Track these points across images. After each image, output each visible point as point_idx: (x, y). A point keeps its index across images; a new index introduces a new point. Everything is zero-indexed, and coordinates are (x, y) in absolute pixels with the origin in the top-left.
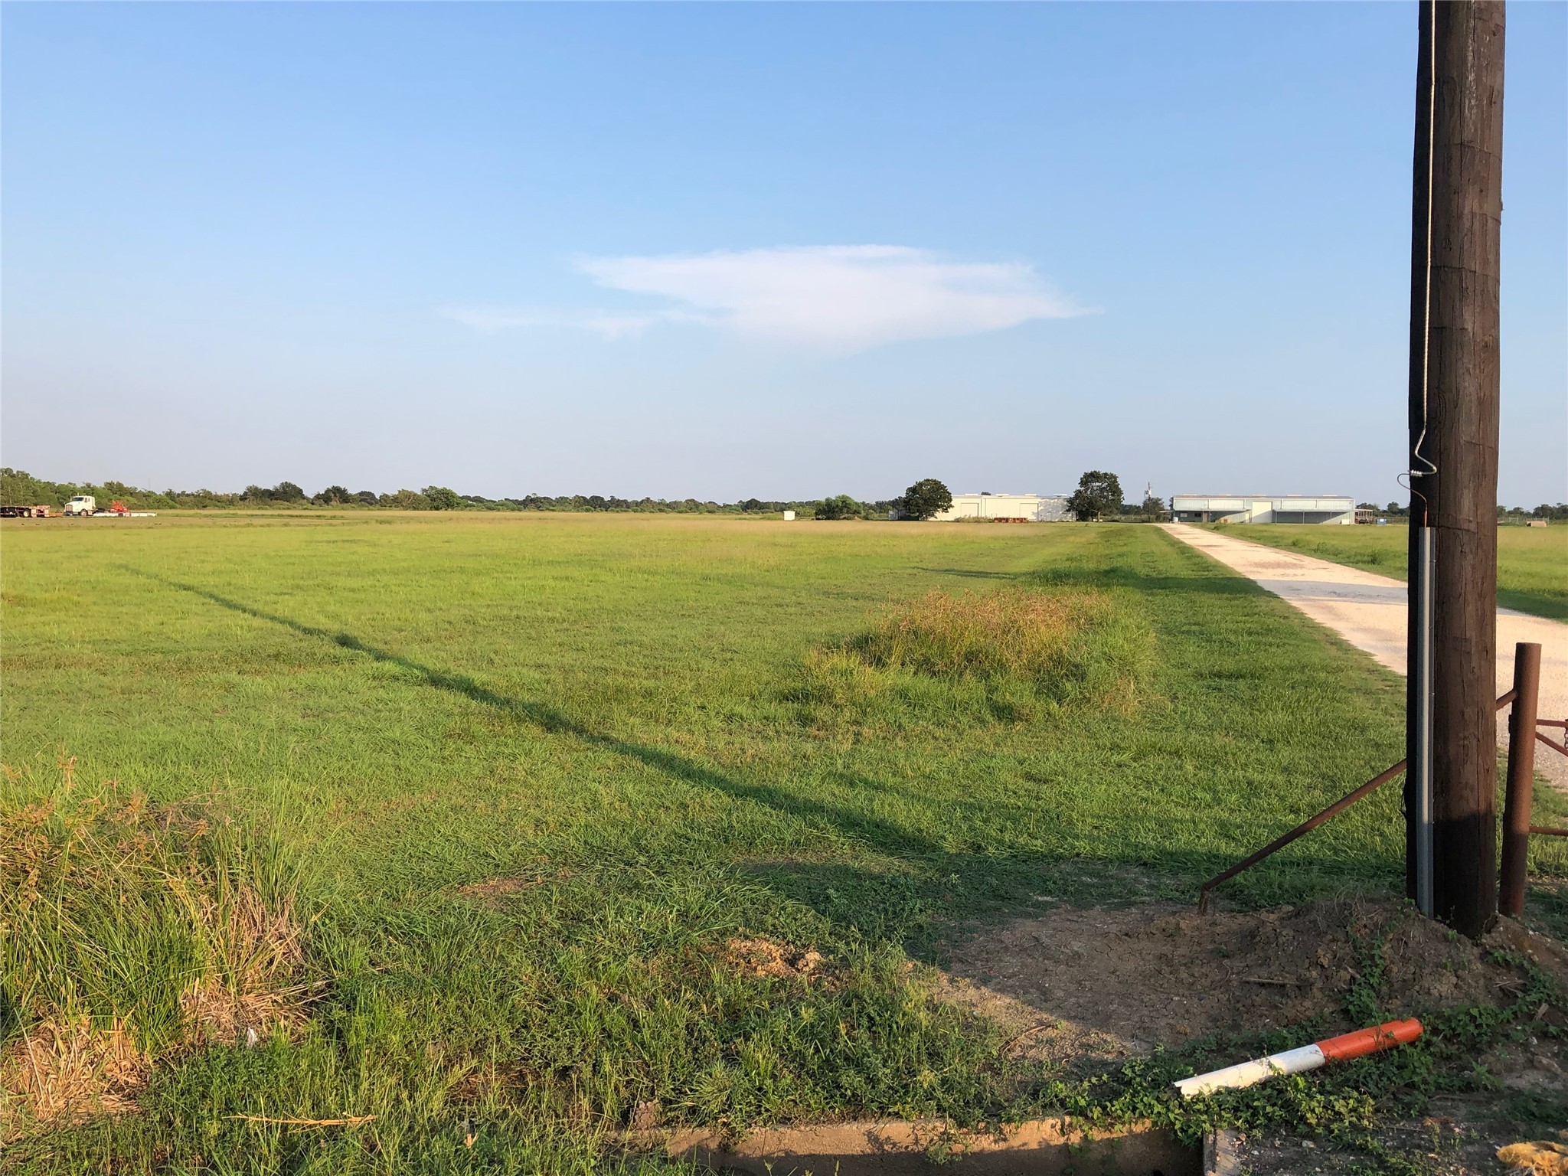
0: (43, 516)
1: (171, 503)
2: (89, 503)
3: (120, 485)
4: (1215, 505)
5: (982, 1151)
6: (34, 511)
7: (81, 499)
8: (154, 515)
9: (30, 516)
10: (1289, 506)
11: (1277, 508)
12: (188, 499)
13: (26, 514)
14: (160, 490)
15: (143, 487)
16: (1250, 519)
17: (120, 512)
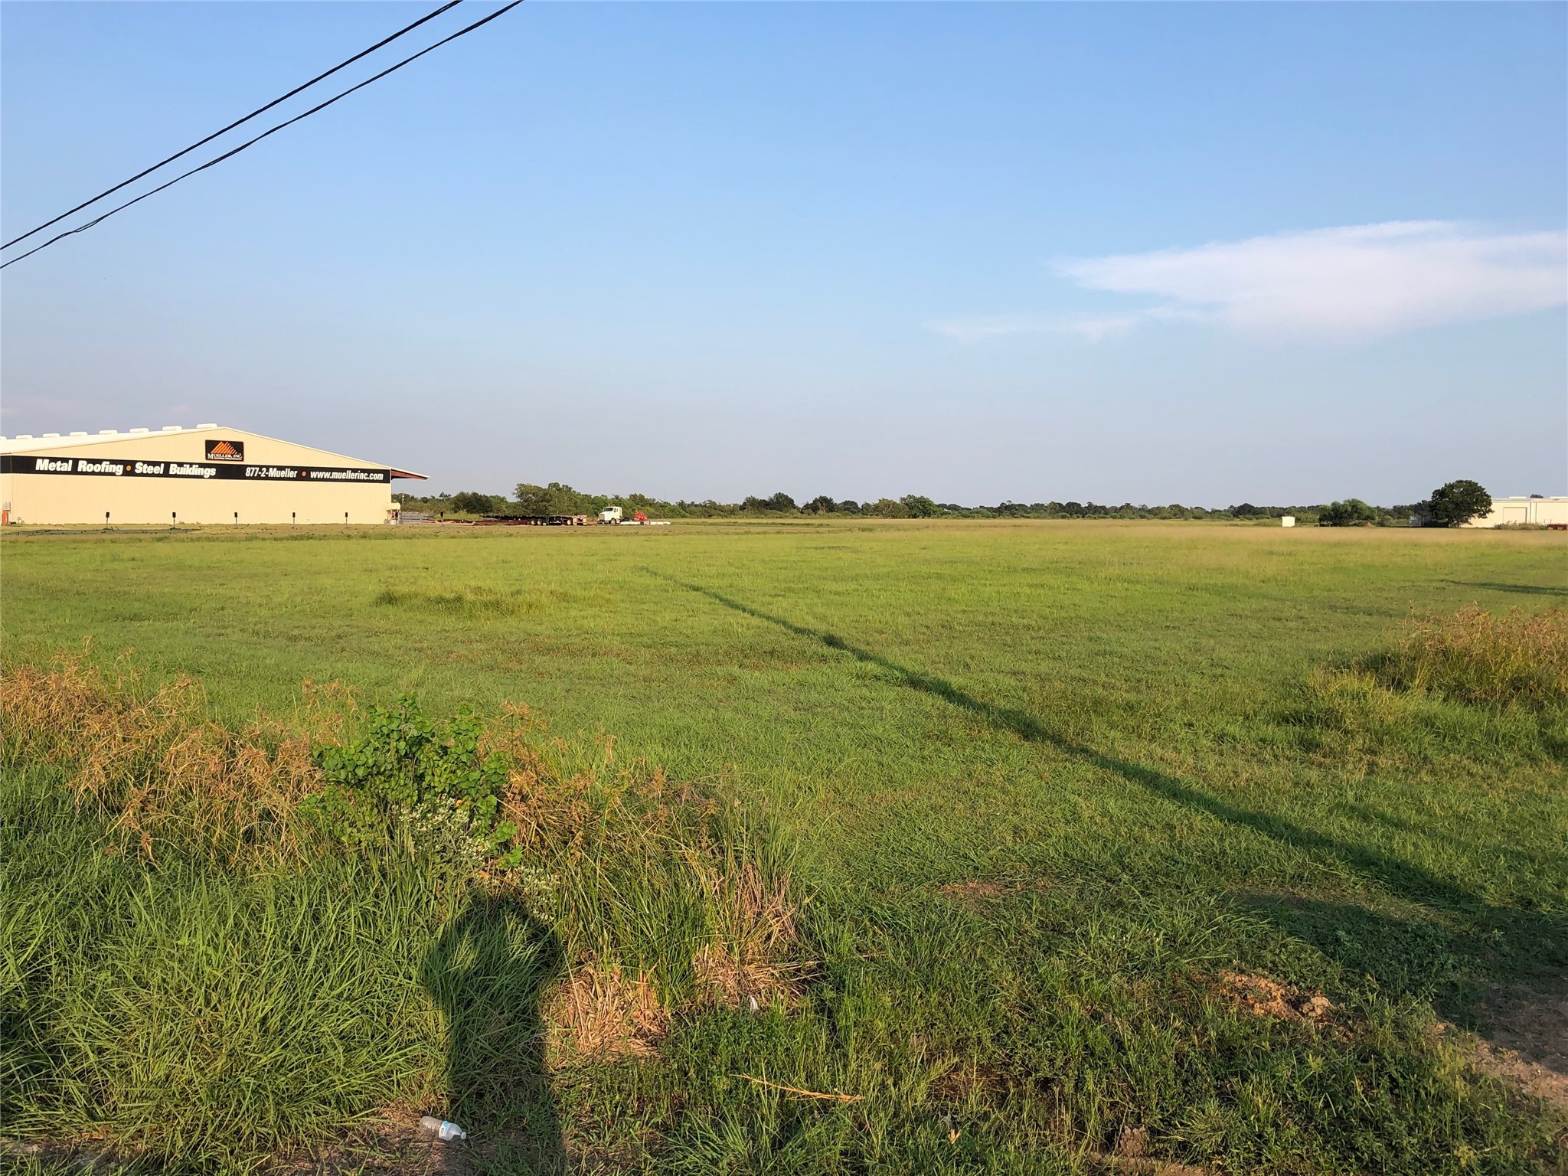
0: (582, 524)
1: (683, 512)
2: (617, 513)
3: (642, 497)
6: (575, 520)
7: (611, 509)
8: (669, 523)
9: (572, 524)
12: (696, 509)
13: (569, 522)
14: (673, 502)
15: (659, 498)
17: (642, 521)
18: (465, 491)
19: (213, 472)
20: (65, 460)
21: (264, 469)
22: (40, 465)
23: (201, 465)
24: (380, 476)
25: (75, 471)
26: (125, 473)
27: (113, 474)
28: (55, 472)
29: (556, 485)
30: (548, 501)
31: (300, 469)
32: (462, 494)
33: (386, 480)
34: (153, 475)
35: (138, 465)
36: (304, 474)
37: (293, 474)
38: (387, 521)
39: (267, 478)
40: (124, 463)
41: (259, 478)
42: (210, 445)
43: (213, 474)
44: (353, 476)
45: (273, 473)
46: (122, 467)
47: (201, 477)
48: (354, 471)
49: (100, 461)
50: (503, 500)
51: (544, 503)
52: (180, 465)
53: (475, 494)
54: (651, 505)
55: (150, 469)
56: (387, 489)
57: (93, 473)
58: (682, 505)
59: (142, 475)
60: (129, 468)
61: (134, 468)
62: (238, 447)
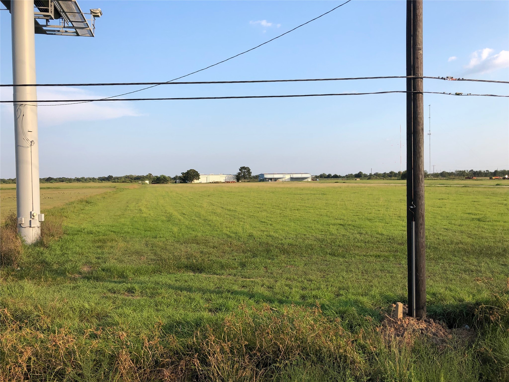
4: (276, 176)
10: (295, 176)
11: (292, 176)
16: (285, 180)
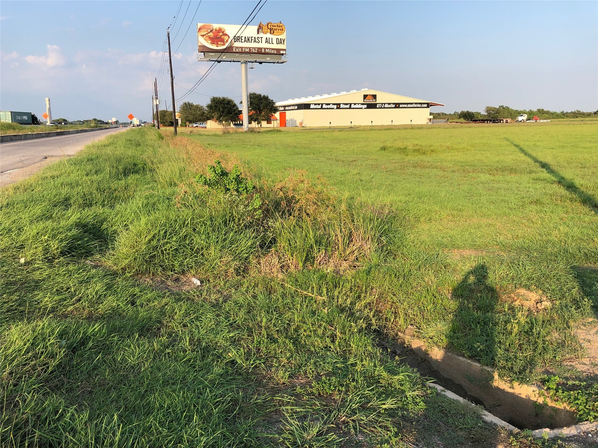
0: (507, 122)
1: (563, 116)
2: (525, 117)
3: (543, 110)
5: (504, 390)
6: (504, 121)
7: (522, 116)
8: (549, 121)
9: (503, 122)
12: (570, 115)
13: (502, 122)
14: (558, 111)
15: (552, 110)
17: (536, 120)
18: (464, 110)
19: (366, 106)
20: (319, 104)
21: (383, 105)
22: (312, 106)
23: (362, 104)
24: (426, 105)
25: (322, 108)
26: (337, 108)
27: (333, 109)
28: (316, 109)
29: (502, 106)
30: (499, 113)
31: (396, 104)
32: (462, 111)
33: (428, 107)
34: (346, 108)
35: (341, 105)
36: (397, 106)
37: (394, 106)
38: (428, 123)
39: (384, 108)
40: (337, 104)
41: (381, 108)
42: (365, 96)
43: (366, 107)
44: (415, 106)
45: (386, 106)
46: (336, 106)
47: (362, 108)
48: (416, 104)
49: (329, 104)
50: (479, 113)
51: (497, 114)
52: (355, 104)
53: (468, 112)
54: (547, 113)
55: (345, 106)
56: (428, 110)
57: (327, 109)
58: (562, 113)
59: (342, 108)
60: (338, 106)
61: (340, 106)
62: (374, 97)
